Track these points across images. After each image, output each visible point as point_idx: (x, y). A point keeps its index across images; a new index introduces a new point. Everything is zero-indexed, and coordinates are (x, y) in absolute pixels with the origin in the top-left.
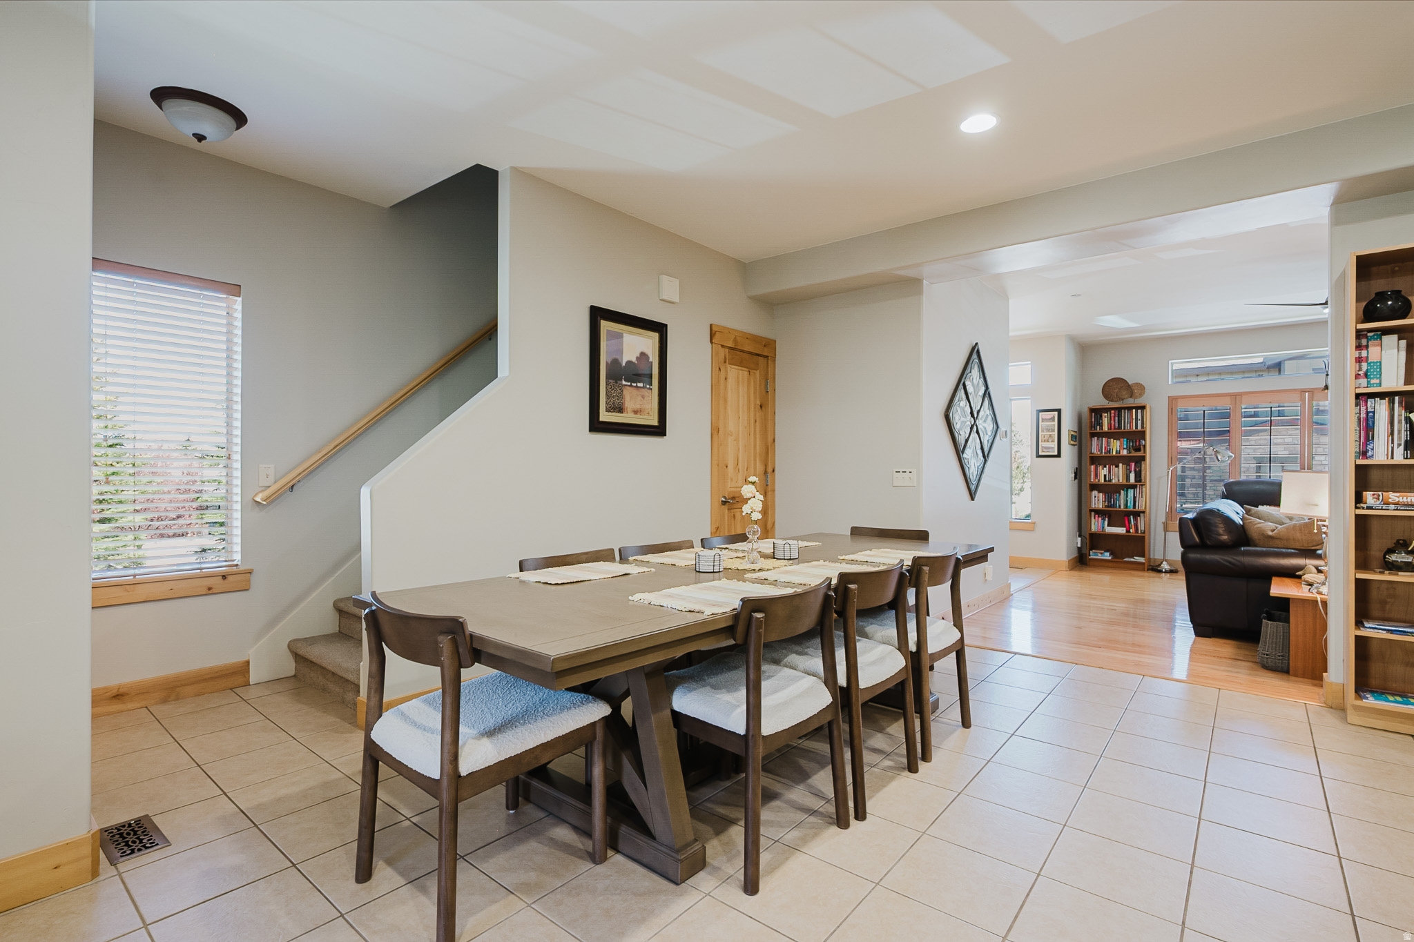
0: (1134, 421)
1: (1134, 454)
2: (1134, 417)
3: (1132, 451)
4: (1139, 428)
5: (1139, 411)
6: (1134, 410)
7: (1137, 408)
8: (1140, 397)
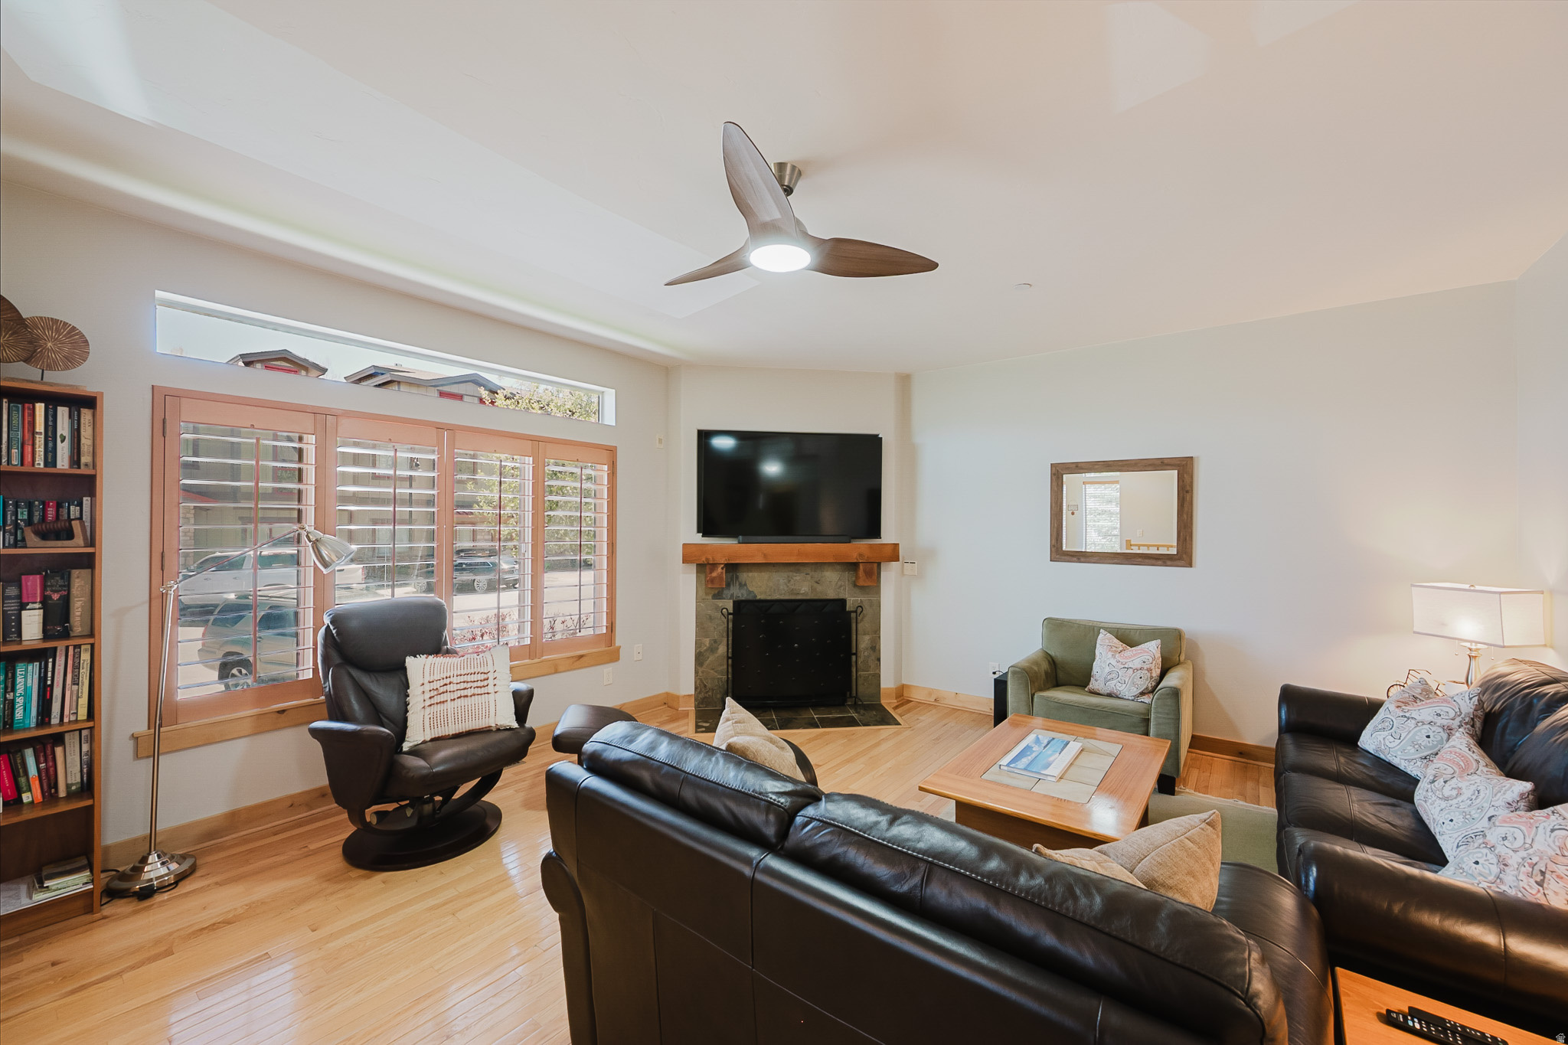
0: (40, 440)
1: (37, 547)
2: (40, 427)
3: (32, 538)
4: (63, 463)
5: (63, 412)
6: (40, 408)
7: (54, 400)
8: (67, 368)
